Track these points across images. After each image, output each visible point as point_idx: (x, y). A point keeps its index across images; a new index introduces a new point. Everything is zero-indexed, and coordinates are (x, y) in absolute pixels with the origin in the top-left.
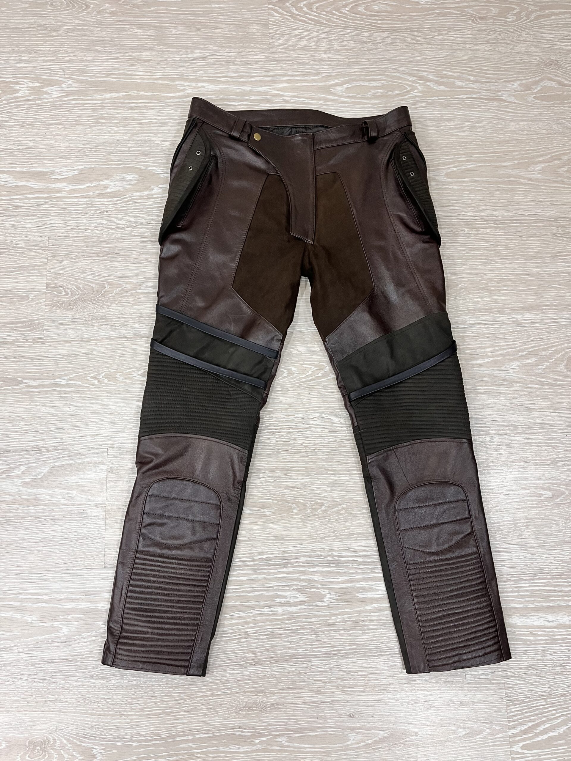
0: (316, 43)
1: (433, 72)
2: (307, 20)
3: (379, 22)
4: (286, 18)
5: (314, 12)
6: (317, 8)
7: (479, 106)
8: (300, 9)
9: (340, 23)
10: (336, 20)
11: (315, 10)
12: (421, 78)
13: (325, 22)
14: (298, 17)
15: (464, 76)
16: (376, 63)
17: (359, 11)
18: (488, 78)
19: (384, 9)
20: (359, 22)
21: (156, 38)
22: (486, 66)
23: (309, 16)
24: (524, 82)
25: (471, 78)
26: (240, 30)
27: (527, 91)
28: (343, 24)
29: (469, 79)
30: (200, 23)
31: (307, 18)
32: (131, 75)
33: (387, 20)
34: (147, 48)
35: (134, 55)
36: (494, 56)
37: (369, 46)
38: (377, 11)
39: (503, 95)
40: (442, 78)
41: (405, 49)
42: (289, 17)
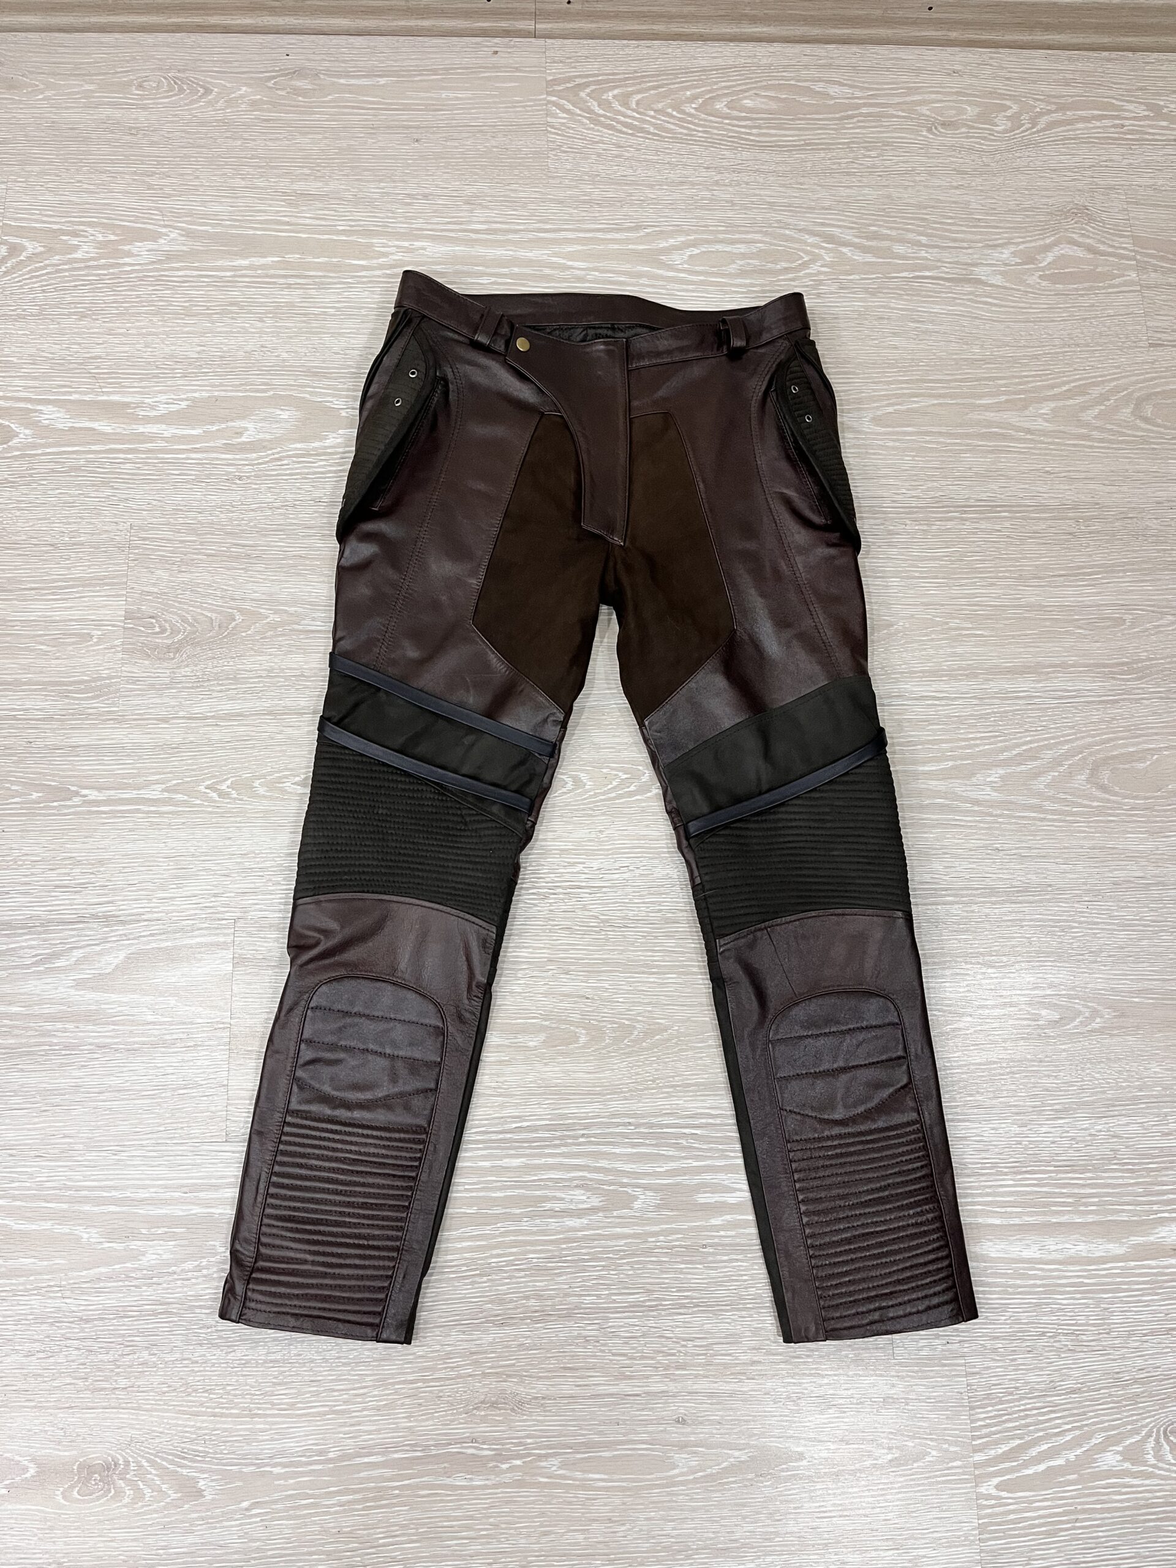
0: (635, 171)
1: (852, 228)
2: (619, 127)
3: (754, 131)
4: (579, 121)
5: (634, 110)
6: (638, 103)
7: (936, 292)
8: (606, 104)
9: (681, 133)
10: (673, 127)
11: (634, 106)
12: (830, 239)
13: (652, 130)
14: (602, 119)
15: (911, 236)
16: (746, 208)
17: (717, 110)
18: (955, 240)
19: (763, 106)
20: (716, 131)
21: (336, 154)
22: (951, 218)
23: (622, 118)
24: (1021, 247)
25: (924, 240)
26: (494, 143)
27: (1027, 264)
28: (686, 135)
29: (919, 241)
30: (418, 127)
31: (619, 122)
32: (288, 224)
33: (768, 128)
34: (319, 174)
35: (295, 186)
36: (966, 198)
37: (735, 177)
38: (750, 110)
39: (981, 272)
40: (867, 238)
41: (801, 184)
42: (585, 121)
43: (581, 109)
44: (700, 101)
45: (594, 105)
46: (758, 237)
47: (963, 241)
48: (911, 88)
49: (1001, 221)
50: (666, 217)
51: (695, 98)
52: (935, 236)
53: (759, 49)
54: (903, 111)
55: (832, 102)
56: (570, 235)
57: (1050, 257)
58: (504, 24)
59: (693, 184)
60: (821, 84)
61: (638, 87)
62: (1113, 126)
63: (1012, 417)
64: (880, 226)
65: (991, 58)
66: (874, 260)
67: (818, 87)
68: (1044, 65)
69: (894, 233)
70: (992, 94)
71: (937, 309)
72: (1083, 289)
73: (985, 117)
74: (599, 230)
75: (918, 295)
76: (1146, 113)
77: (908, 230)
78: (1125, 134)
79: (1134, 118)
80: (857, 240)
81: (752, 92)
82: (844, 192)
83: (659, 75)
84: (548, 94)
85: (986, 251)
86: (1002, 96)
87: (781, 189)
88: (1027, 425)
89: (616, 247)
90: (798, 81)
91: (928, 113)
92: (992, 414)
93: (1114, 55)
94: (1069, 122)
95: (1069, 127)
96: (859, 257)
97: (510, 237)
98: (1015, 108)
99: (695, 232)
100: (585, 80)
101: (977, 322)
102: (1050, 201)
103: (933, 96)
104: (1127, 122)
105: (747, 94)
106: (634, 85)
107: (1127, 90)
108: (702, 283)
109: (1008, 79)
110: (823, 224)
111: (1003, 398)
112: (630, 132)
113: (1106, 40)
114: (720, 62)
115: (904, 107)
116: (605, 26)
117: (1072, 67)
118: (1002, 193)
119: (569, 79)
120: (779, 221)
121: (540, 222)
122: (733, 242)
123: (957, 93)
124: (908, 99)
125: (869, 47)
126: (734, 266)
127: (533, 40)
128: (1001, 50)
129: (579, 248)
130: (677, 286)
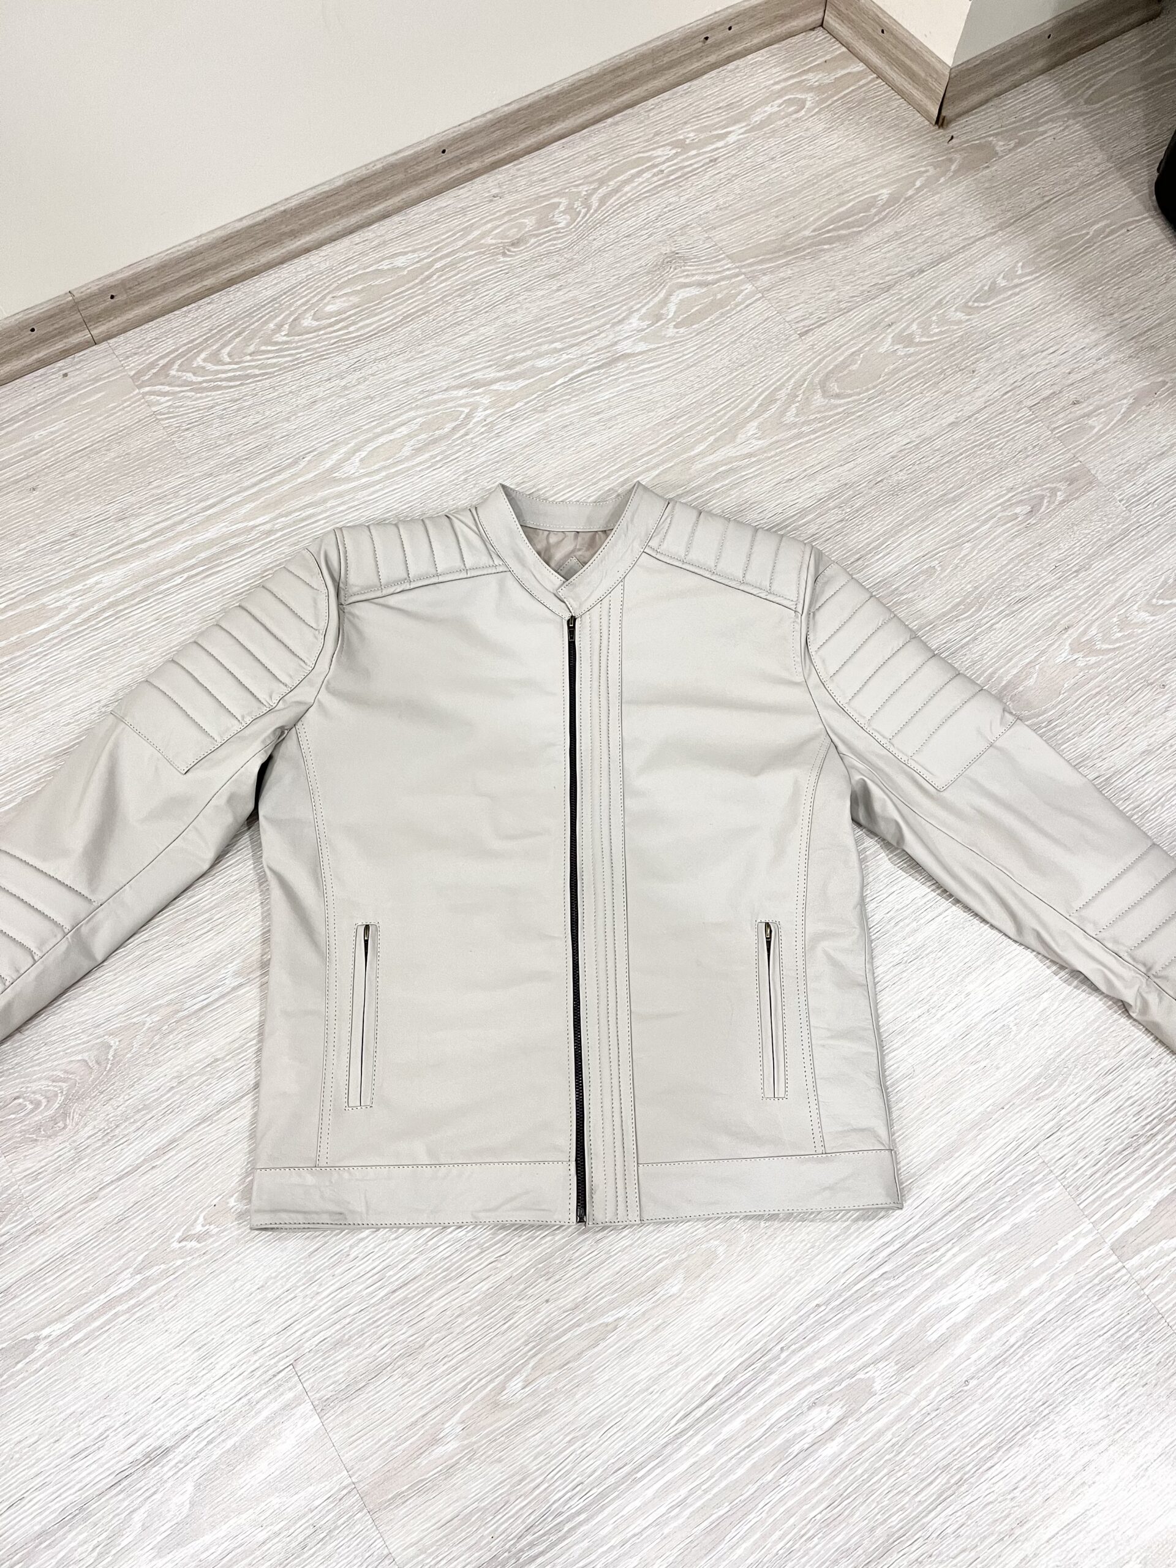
43: (179, 386)
44: (287, 326)
45: (190, 376)
46: (412, 414)
47: (591, 330)
48: (466, 228)
49: (612, 299)
50: (317, 438)
51: (280, 327)
52: (566, 338)
53: (312, 258)
54: (471, 250)
55: (405, 272)
56: (235, 499)
57: (672, 307)
58: (60, 346)
59: (323, 399)
60: (387, 262)
61: (221, 342)
62: (654, 175)
63: (728, 451)
64: (513, 353)
65: (518, 170)
66: (527, 382)
67: (385, 265)
68: (566, 153)
69: (529, 352)
70: (538, 199)
71: (606, 395)
72: (717, 318)
73: (545, 221)
74: (261, 481)
75: (584, 392)
76: (674, 151)
77: (540, 344)
78: (668, 176)
79: (668, 160)
80: (502, 374)
81: (328, 298)
82: (464, 340)
83: (235, 323)
84: (139, 387)
85: (617, 328)
86: (547, 197)
87: (406, 365)
88: (746, 451)
89: (286, 487)
90: (364, 269)
91: (494, 241)
92: (711, 457)
93: (618, 117)
94: (616, 190)
95: (619, 195)
96: (512, 386)
97: (180, 528)
98: (564, 202)
99: (353, 438)
100: (167, 359)
101: (647, 389)
102: (643, 262)
103: (489, 226)
104: (663, 167)
105: (326, 301)
106: (217, 341)
107: (647, 141)
108: (387, 477)
109: (544, 180)
110: (462, 376)
111: (712, 439)
112: (239, 383)
113: (604, 108)
114: (284, 285)
115: (470, 246)
116: (159, 302)
117: (590, 145)
118: (599, 276)
119: (152, 365)
120: (423, 392)
121: (201, 501)
122: (392, 430)
123: (509, 213)
124: (470, 238)
125: (408, 211)
126: (405, 449)
127: (94, 348)
128: (521, 160)
129: (253, 505)
130: (365, 493)
